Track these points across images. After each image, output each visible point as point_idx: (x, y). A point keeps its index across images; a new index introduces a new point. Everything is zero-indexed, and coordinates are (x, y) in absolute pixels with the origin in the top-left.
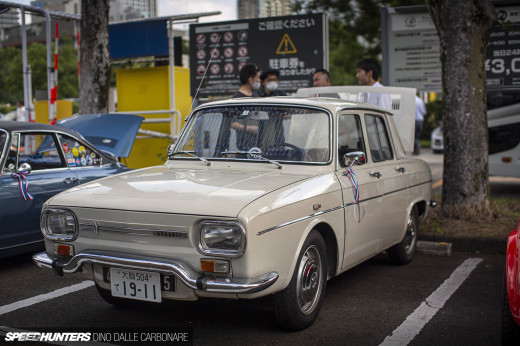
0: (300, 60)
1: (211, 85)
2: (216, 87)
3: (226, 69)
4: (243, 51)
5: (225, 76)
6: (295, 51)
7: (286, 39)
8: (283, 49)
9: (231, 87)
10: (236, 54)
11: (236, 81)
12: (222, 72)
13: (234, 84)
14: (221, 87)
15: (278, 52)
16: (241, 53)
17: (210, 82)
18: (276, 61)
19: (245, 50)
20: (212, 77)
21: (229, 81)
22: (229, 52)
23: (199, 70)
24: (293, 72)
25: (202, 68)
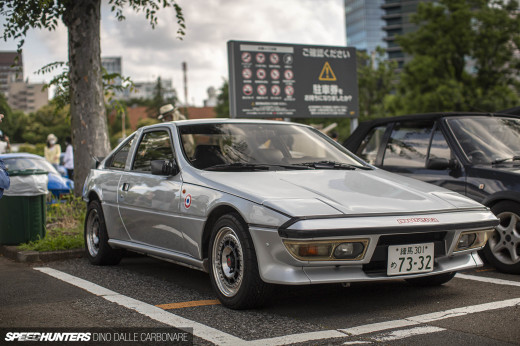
0: (339, 87)
1: (258, 106)
2: (263, 109)
3: (273, 91)
4: (289, 75)
5: (272, 98)
6: (335, 79)
7: (327, 67)
8: (324, 76)
9: (278, 109)
10: (282, 77)
11: (283, 104)
12: (269, 93)
13: (281, 107)
14: (268, 109)
15: (321, 79)
16: (286, 76)
17: (257, 103)
18: (319, 86)
19: (291, 74)
20: (259, 98)
21: (276, 104)
22: (275, 74)
23: (245, 90)
24: (334, 99)
25: (248, 88)
